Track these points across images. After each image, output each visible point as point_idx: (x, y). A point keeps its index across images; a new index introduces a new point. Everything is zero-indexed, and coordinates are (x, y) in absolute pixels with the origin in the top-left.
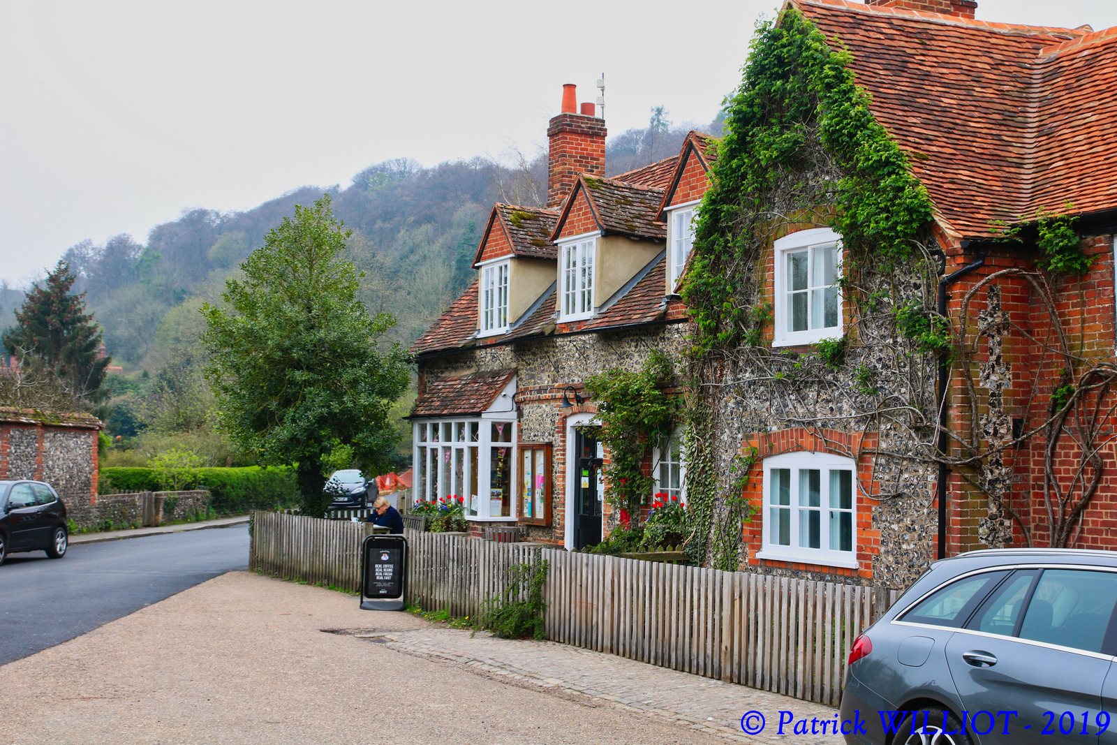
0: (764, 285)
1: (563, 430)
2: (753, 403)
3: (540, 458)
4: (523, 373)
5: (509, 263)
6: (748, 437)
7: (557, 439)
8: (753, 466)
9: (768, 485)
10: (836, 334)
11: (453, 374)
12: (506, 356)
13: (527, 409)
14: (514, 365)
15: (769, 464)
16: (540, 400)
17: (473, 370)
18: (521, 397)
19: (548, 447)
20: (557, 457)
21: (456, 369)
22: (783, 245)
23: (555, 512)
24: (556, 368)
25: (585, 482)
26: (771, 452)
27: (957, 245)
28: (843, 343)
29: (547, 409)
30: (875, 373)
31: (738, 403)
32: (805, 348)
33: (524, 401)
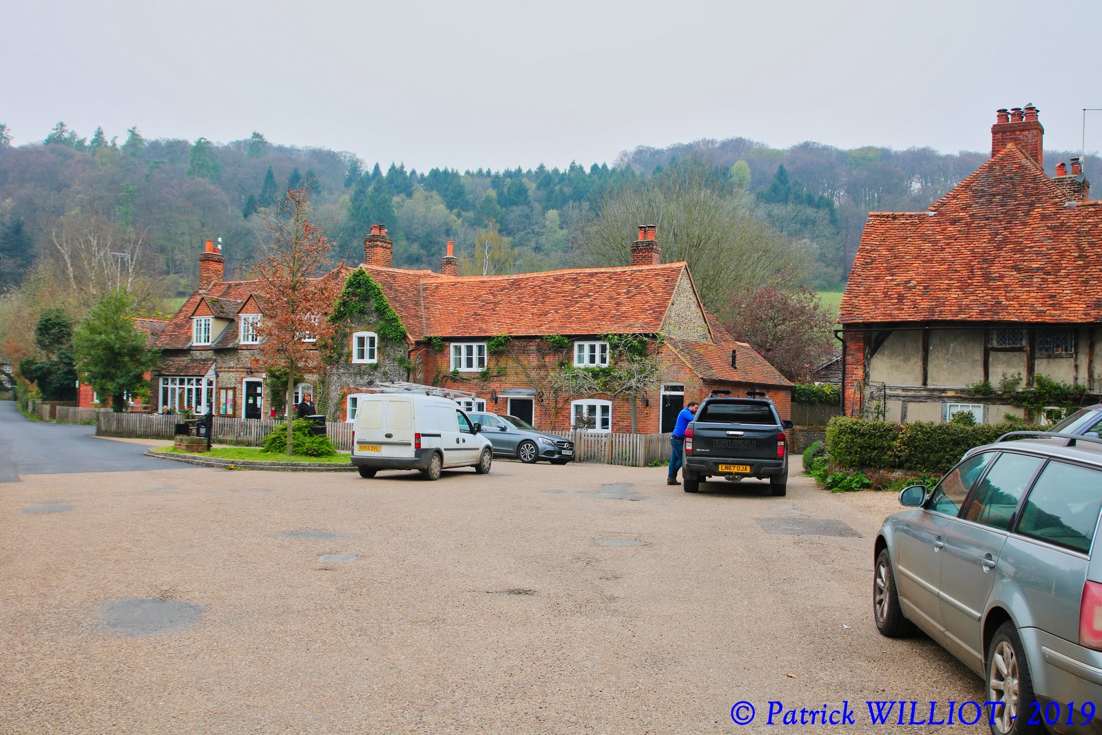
0: (349, 345)
1: (242, 382)
2: (344, 379)
3: (230, 393)
4: (219, 361)
5: (211, 319)
6: (342, 388)
7: (238, 386)
8: (344, 397)
9: (349, 402)
10: (375, 361)
11: (176, 359)
12: (210, 354)
13: (221, 374)
14: (214, 358)
15: (349, 397)
16: (229, 371)
17: (189, 358)
18: (219, 370)
19: (234, 389)
20: (238, 392)
21: (178, 357)
22: (356, 335)
23: (237, 412)
24: (238, 360)
25: (251, 401)
26: (350, 393)
27: (413, 342)
28: (377, 364)
29: (233, 375)
30: (387, 373)
31: (338, 379)
32: (364, 364)
33: (220, 371)
